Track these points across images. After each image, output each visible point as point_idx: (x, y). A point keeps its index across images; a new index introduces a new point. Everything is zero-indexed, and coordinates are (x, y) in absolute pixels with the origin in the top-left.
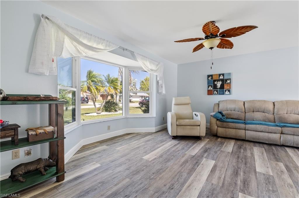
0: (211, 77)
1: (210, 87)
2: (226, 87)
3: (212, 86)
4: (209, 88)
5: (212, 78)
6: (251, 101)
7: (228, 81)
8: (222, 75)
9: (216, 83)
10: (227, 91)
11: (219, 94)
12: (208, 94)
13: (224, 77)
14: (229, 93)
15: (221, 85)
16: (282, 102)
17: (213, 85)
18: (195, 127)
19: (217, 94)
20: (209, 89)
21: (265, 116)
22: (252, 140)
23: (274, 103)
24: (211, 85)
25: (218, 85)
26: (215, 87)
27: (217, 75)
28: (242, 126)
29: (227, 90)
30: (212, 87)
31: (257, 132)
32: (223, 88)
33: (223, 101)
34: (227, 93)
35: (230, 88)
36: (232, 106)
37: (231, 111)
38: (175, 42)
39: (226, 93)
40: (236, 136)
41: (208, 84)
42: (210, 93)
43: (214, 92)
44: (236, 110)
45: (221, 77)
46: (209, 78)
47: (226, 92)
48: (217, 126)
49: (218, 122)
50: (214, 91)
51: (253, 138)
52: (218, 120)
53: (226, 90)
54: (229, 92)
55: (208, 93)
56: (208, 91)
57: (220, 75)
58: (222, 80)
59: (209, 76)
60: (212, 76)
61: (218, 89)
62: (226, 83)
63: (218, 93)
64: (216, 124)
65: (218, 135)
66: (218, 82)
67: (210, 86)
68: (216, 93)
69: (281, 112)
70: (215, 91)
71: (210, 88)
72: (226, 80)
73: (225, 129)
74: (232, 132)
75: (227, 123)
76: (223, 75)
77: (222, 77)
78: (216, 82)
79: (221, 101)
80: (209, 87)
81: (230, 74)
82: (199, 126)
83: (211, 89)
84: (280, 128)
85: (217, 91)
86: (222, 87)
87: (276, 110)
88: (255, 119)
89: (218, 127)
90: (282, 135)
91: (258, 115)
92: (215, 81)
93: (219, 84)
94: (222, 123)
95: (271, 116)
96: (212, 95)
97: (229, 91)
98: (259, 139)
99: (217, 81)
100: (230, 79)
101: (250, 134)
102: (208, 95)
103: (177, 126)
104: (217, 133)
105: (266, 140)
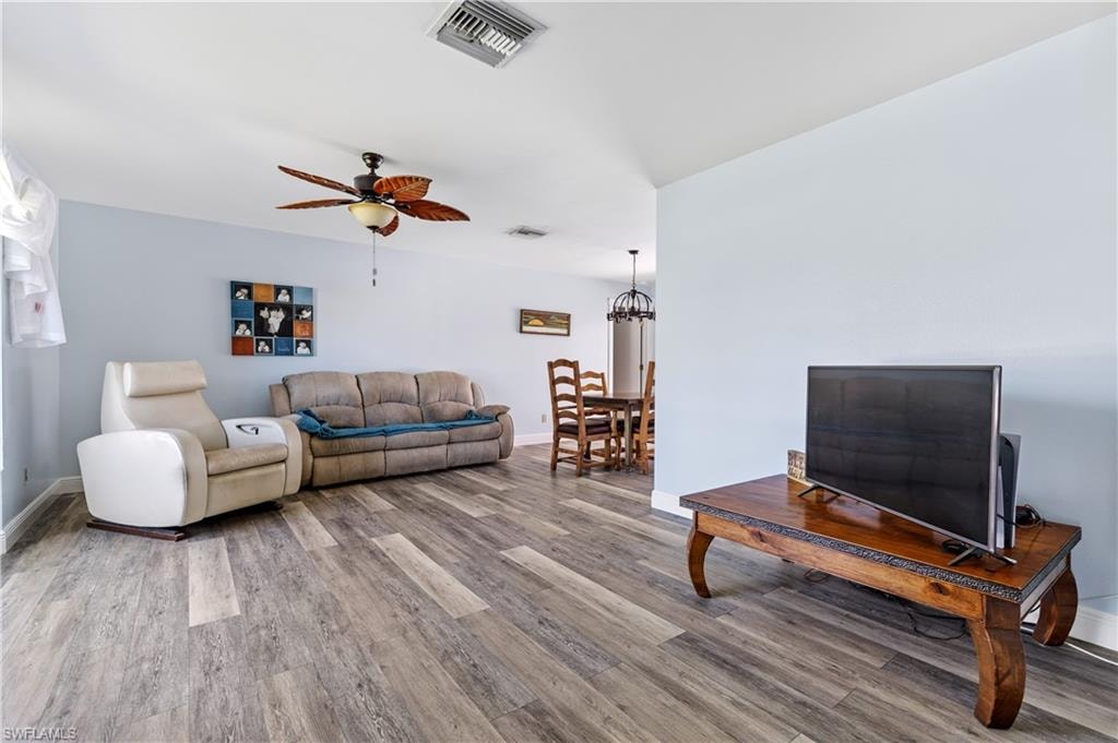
0: (245, 291)
1: (243, 327)
2: (297, 329)
3: (250, 322)
4: (236, 329)
5: (249, 296)
6: (371, 374)
7: (304, 312)
8: (284, 291)
9: (264, 314)
10: (302, 344)
11: (276, 354)
12: (235, 353)
13: (291, 298)
14: (307, 351)
15: (281, 324)
16: (429, 374)
17: (253, 320)
18: (273, 469)
19: (271, 352)
20: (238, 333)
21: (406, 411)
22: (400, 472)
23: (415, 377)
24: (249, 319)
25: (271, 321)
26: (261, 327)
27: (267, 286)
28: (380, 440)
29: (303, 341)
30: (249, 327)
31: (409, 451)
32: (291, 335)
33: (301, 375)
34: (302, 349)
35: (311, 336)
36: (330, 391)
37: (328, 404)
38: (280, 168)
39: (300, 350)
40: (366, 472)
41: (233, 316)
42: (240, 347)
43: (258, 345)
44: (342, 400)
45: (284, 298)
46: (238, 294)
47: (298, 346)
48: (311, 457)
49: (316, 443)
50: (258, 341)
51: (403, 468)
52: (312, 435)
53: (298, 342)
54: (307, 349)
55: (233, 350)
56: (236, 340)
57: (278, 289)
58: (287, 308)
59: (236, 286)
60: (249, 286)
61: (271, 335)
62: (298, 318)
63: (271, 348)
64: (311, 448)
65: (317, 482)
66: (273, 313)
67: (242, 322)
68: (267, 349)
69: (431, 399)
70: (262, 343)
71: (243, 331)
72: (300, 310)
73: (335, 459)
74: (354, 464)
75: (342, 441)
76: (290, 290)
77: (287, 298)
78: (263, 309)
79: (293, 376)
80: (236, 325)
81: (309, 291)
82: (283, 461)
83: (248, 333)
84: (446, 433)
85: (269, 343)
86: (286, 329)
87: (421, 396)
88: (387, 422)
89: (314, 457)
90: (450, 446)
91: (393, 411)
92: (259, 307)
93: (275, 320)
94: (329, 442)
95: (415, 410)
96: (252, 354)
97: (309, 344)
98: (412, 466)
99: (270, 309)
100: (310, 308)
101: (398, 458)
102: (233, 354)
103: (211, 479)
104: (312, 477)
105: (426, 465)
